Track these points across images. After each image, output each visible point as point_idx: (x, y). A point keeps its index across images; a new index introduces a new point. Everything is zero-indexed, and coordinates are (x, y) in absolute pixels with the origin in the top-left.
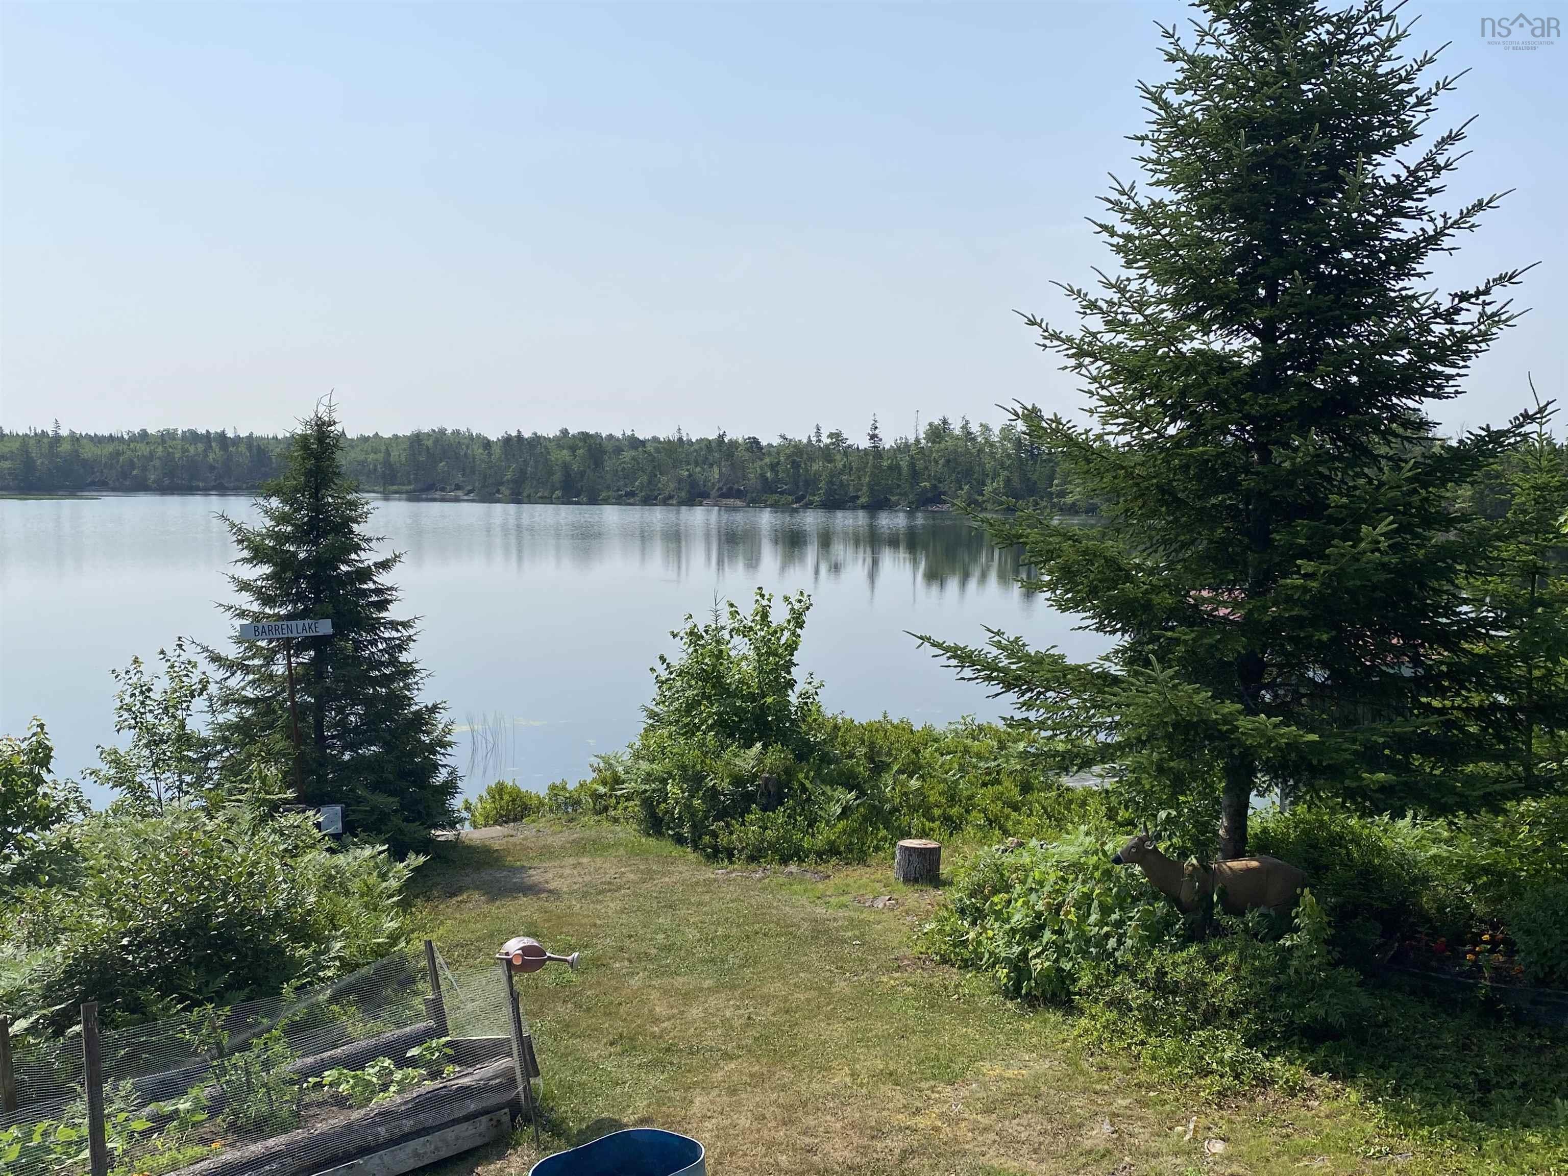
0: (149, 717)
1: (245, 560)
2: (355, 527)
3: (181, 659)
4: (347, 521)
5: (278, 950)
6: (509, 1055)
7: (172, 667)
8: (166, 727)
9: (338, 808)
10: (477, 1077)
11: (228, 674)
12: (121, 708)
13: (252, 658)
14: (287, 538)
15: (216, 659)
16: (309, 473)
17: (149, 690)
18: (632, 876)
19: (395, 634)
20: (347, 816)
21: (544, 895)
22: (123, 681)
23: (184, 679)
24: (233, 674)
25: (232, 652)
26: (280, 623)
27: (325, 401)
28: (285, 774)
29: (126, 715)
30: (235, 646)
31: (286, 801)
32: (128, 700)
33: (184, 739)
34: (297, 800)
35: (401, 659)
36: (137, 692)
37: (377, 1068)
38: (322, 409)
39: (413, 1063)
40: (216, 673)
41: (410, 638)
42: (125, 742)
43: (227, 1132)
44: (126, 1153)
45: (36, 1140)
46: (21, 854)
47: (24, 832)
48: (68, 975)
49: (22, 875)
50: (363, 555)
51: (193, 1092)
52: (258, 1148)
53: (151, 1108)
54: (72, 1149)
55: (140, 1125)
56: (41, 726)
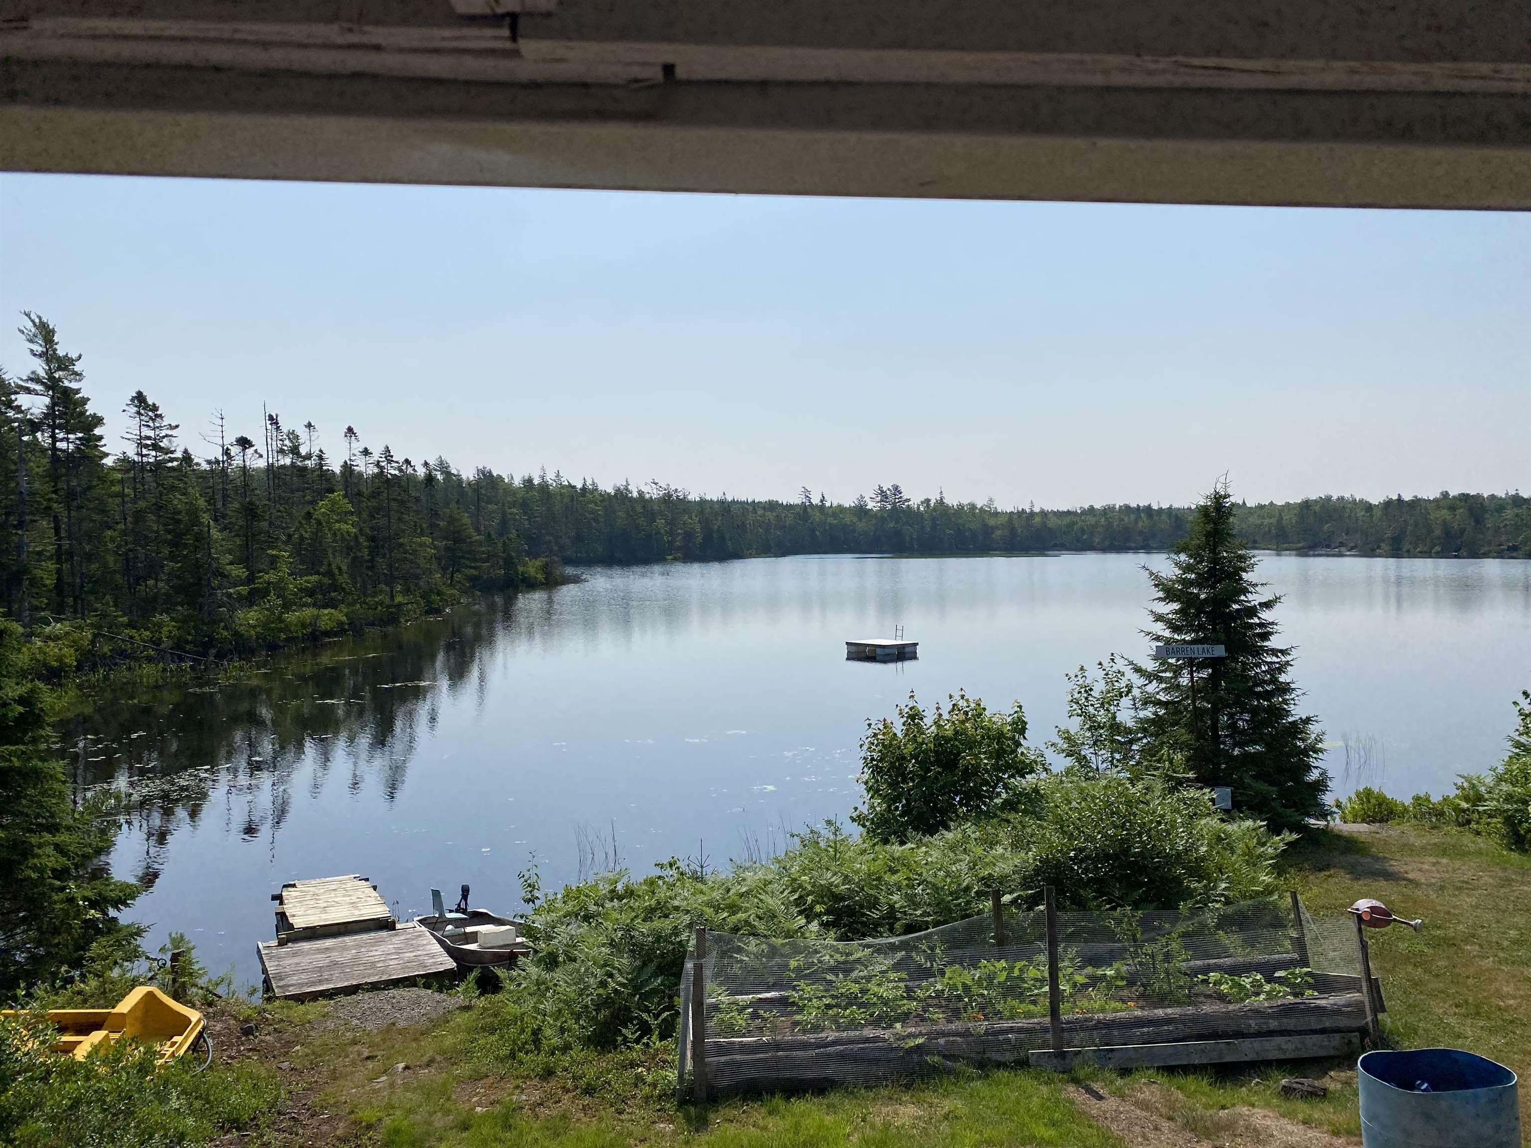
0: (1091, 709)
1: (1160, 599)
2: (1244, 575)
3: (1114, 669)
4: (1238, 571)
5: (1178, 880)
6: (1360, 990)
7: (1107, 674)
8: (1102, 717)
9: (1229, 790)
10: (1332, 1002)
11: (1147, 682)
12: (1072, 701)
13: (1162, 671)
14: (1191, 583)
15: (1138, 670)
16: (1208, 535)
17: (1091, 690)
18: (1490, 880)
19: (1275, 659)
20: (1236, 797)
21: (1406, 883)
22: (1073, 682)
23: (1116, 684)
24: (1150, 682)
25: (1150, 666)
26: (1185, 646)
27: (1222, 479)
28: (1188, 760)
29: (1075, 706)
30: (1153, 662)
31: (1188, 780)
32: (1076, 696)
33: (1115, 727)
34: (1197, 780)
35: (1280, 680)
36: (1082, 690)
37: (1251, 980)
38: (1219, 486)
39: (1281, 981)
40: (1138, 681)
41: (1287, 663)
42: (1075, 725)
43: (1139, 998)
44: (1071, 995)
45: (1016, 973)
46: (1007, 793)
47: (1009, 778)
48: (1037, 871)
49: (1010, 805)
50: (1250, 597)
51: (1116, 965)
52: (1160, 1012)
53: (1089, 970)
54: (1038, 984)
55: (1080, 979)
56: (1020, 707)
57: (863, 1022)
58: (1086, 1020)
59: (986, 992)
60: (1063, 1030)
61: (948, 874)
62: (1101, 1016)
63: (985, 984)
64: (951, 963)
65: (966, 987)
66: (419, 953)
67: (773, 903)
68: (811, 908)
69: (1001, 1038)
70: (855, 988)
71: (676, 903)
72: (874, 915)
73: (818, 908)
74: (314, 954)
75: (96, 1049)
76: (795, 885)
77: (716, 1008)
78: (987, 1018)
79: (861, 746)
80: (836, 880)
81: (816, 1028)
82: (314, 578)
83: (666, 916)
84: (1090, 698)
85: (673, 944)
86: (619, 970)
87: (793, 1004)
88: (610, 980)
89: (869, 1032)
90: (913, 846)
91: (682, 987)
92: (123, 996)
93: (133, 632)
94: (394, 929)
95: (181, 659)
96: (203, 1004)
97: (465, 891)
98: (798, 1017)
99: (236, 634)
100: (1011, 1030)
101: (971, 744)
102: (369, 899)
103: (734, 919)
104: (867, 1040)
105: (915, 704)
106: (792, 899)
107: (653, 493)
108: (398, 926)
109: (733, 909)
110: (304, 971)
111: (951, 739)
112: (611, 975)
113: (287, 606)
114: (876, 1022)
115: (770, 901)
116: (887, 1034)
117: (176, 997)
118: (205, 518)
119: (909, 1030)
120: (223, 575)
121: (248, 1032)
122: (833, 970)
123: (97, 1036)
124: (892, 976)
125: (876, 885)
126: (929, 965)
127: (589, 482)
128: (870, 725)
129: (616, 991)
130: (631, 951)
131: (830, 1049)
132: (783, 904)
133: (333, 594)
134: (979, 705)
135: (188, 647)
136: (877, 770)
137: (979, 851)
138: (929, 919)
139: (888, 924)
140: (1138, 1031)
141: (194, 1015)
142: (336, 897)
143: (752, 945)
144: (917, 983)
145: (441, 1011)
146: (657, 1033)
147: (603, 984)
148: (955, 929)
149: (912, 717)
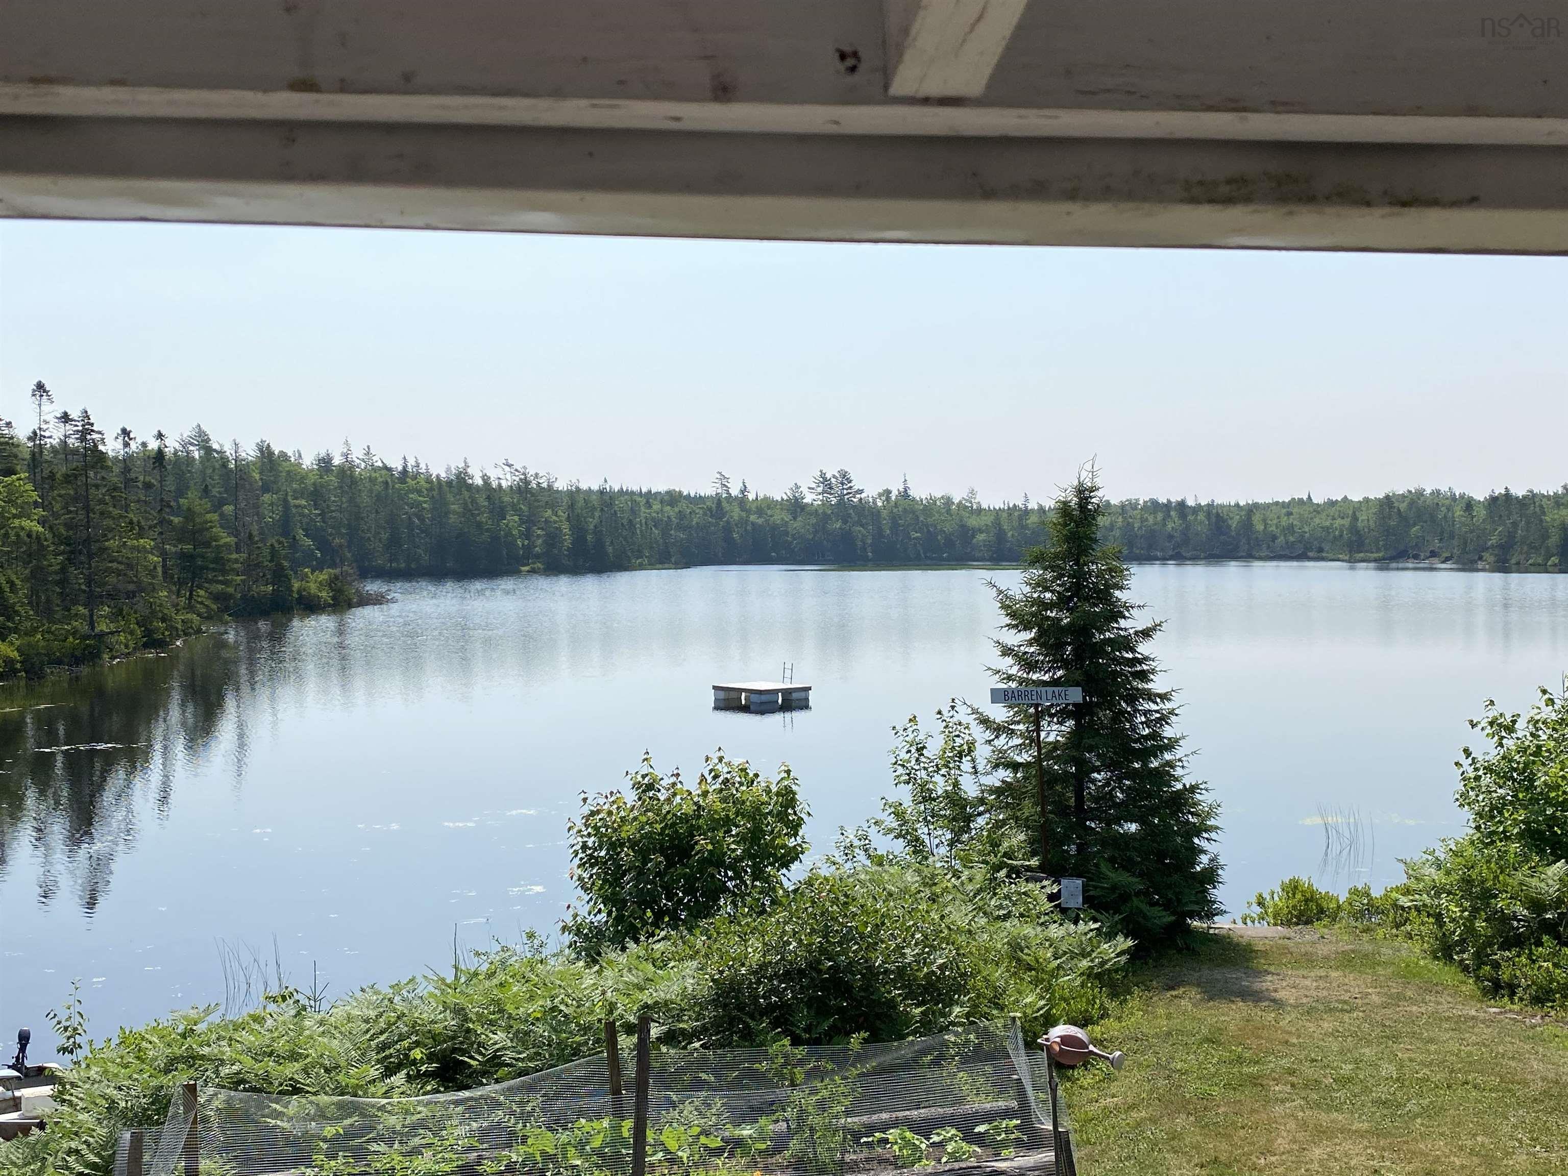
0: (923, 772)
1: (1008, 626)
2: (1117, 593)
4: (1108, 587)
7: (947, 727)
8: (940, 785)
9: (1079, 882)
11: (993, 737)
12: (895, 763)
15: (985, 722)
17: (924, 747)
18: (1375, 999)
19: (1154, 707)
20: (1088, 891)
21: (1266, 1004)
22: (901, 738)
23: (957, 739)
24: (997, 737)
25: (1001, 715)
27: (1088, 467)
29: (900, 770)
30: (1005, 709)
32: (904, 756)
34: (1041, 868)
36: (913, 749)
38: (1084, 474)
39: (975, 1138)
41: (1172, 712)
42: (905, 795)
50: (1123, 623)
51: (762, 1122)
55: (712, 1142)
56: (788, 772)
59: (578, 1164)
63: (573, 1152)
65: (547, 1158)
68: (406, 1054)
70: (395, 1161)
72: (473, 1061)
73: (416, 1054)
79: (569, 829)
84: (923, 759)
97: (25, 1040)
105: (651, 770)
107: (503, 479)
127: (411, 462)
134: (750, 770)
136: (591, 861)
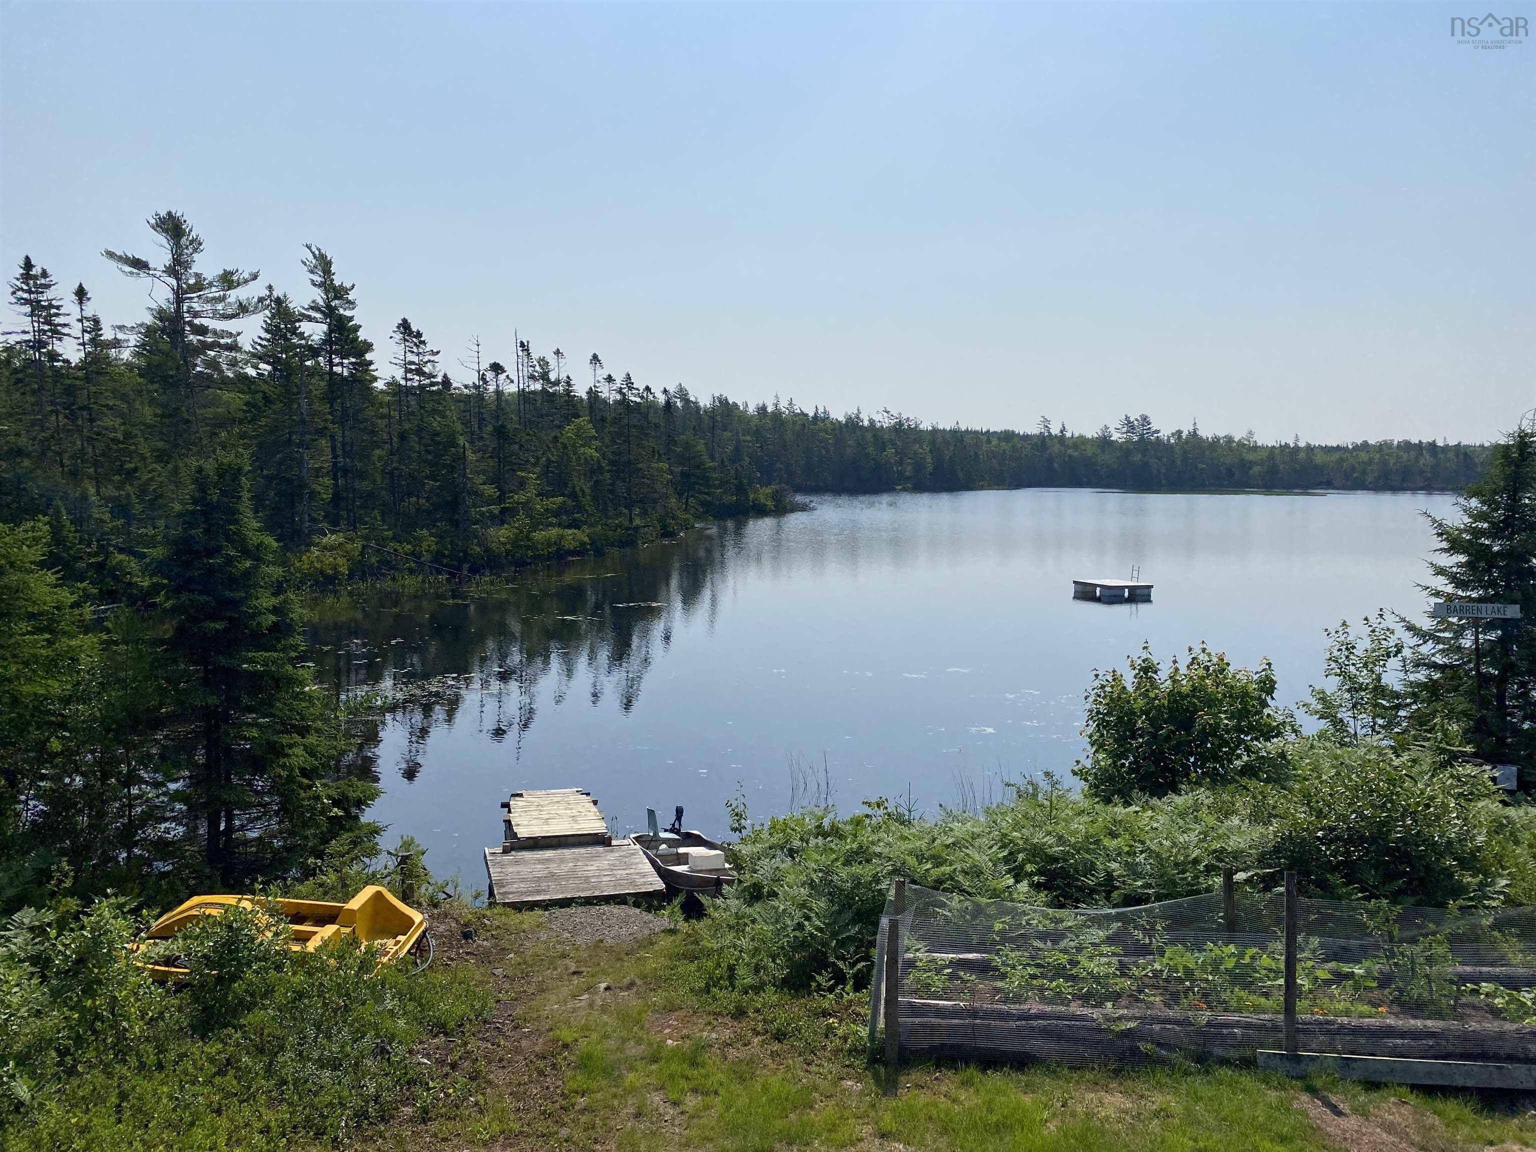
3: (1381, 626)
5: (1447, 872)
8: (1364, 678)
9: (1514, 768)
11: (1421, 642)
12: (1330, 659)
14: (1483, 533)
15: (1411, 628)
16: (1508, 479)
17: (1354, 647)
20: (1523, 776)
22: (1333, 638)
23: (1383, 642)
24: (1425, 642)
25: (1426, 624)
28: (1466, 731)
29: (1333, 665)
32: (1336, 653)
33: (1379, 690)
34: (1476, 755)
36: (1344, 648)
37: (1532, 995)
38: (1525, 422)
40: (1409, 639)
42: (1331, 686)
43: (1392, 1002)
44: (1311, 991)
45: (1247, 960)
46: (1249, 756)
47: (1252, 740)
48: (1277, 849)
49: (1249, 771)
51: (1367, 963)
52: (1418, 1023)
53: (1332, 965)
54: (1272, 975)
55: (1323, 974)
56: (1269, 664)
57: (1070, 997)
58: (1328, 1022)
59: (1210, 978)
60: (1298, 1030)
61: (1174, 844)
62: (1345, 1020)
63: (1210, 969)
64: (1172, 942)
65: (1189, 972)
66: (632, 871)
67: (981, 859)
68: (1022, 866)
69: (1225, 1031)
70: (1064, 959)
71: (878, 850)
72: (1090, 882)
73: (1029, 868)
74: (534, 864)
75: (325, 943)
76: (1004, 842)
77: (911, 964)
78: (1211, 1008)
79: (1086, 698)
80: (1050, 840)
81: (1018, 999)
82: (560, 499)
83: (868, 861)
84: (1352, 657)
85: (873, 892)
86: (817, 914)
87: (996, 969)
88: (806, 923)
89: (1076, 1008)
90: (1137, 809)
91: (878, 937)
92: (357, 891)
93: (397, 546)
94: (610, 845)
95: (439, 572)
96: (429, 905)
97: (679, 812)
98: (999, 984)
99: (487, 550)
100: (1237, 1024)
101: (1211, 702)
102: (588, 813)
103: (936, 873)
104: (1074, 1017)
105: (1149, 656)
106: (1000, 856)
107: (886, 422)
108: (614, 842)
109: (938, 861)
110: (523, 880)
111: (1188, 696)
112: (808, 918)
113: (534, 527)
114: (1084, 998)
115: (977, 856)
116: (1096, 1014)
117: (405, 898)
118: (461, 441)
119: (1121, 1012)
120: (476, 493)
121: (467, 936)
122: (1043, 936)
123: (329, 930)
124: (1105, 949)
125: (1093, 850)
126: (1147, 941)
127: (821, 410)
128: (1097, 676)
129: (811, 935)
130: (830, 893)
131: (1034, 1023)
132: (990, 860)
133: (576, 515)
134: (1222, 660)
135: (445, 561)
136: (1103, 724)
137: (1211, 821)
138: (1150, 891)
139: (1105, 891)
140: (1390, 1042)
141: (417, 917)
142: (559, 809)
143: (955, 901)
144: (1133, 959)
145: (647, 932)
146: (851, 983)
147: (800, 927)
148: (1180, 906)
149: (1145, 670)
